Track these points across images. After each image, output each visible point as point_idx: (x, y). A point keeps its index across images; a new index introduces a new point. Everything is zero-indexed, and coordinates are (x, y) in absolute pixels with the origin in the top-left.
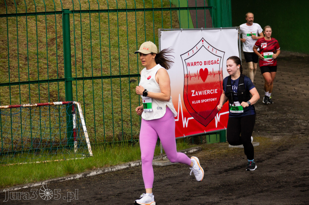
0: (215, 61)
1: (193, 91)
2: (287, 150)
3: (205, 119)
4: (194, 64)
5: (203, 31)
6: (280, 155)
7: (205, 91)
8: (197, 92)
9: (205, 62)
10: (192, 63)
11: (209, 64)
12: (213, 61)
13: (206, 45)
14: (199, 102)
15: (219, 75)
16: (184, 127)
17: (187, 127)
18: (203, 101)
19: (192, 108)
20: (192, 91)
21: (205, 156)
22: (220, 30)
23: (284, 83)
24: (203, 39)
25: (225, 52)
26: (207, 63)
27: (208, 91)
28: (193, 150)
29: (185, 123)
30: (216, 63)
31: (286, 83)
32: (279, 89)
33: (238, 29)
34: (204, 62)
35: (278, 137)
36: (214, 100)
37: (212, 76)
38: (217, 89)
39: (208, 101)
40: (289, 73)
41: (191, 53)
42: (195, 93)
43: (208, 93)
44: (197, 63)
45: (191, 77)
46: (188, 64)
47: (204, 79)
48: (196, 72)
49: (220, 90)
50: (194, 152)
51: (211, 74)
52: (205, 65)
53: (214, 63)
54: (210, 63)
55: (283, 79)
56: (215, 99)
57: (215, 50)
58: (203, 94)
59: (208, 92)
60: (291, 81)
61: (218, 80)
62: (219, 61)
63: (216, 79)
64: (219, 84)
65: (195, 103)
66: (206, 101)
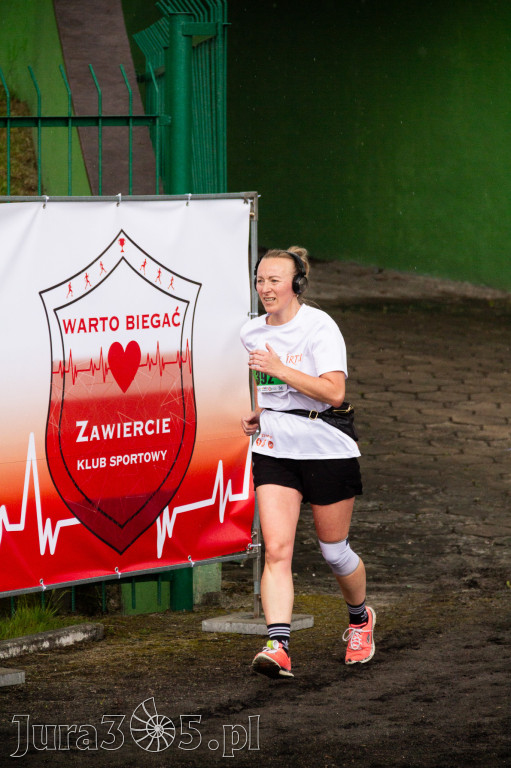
0: (166, 315)
1: (83, 424)
2: (414, 646)
4: (91, 325)
5: (121, 204)
6: (388, 665)
7: (125, 424)
8: (95, 428)
9: (130, 320)
10: (82, 321)
12: (158, 315)
13: (136, 258)
14: (102, 462)
15: (181, 366)
16: (42, 552)
17: (52, 552)
18: (116, 460)
19: (77, 486)
20: (79, 424)
21: (115, 660)
22: (185, 202)
23: (413, 396)
24: (122, 236)
25: (200, 285)
26: (135, 322)
27: (138, 426)
28: (71, 635)
29: (48, 538)
30: (168, 323)
31: (420, 396)
32: (395, 418)
33: (250, 201)
34: (128, 317)
35: (385, 597)
36: (155, 456)
37: (156, 369)
38: (169, 420)
39: (135, 460)
40: (431, 359)
41: (79, 287)
42: (88, 432)
43: (138, 432)
44: (100, 323)
45: (76, 372)
46: (69, 327)
47: (124, 380)
48: (96, 356)
49: (181, 423)
50: (75, 642)
51: (150, 363)
53: (161, 323)
54: (148, 324)
55: (410, 382)
56: (161, 456)
57: (166, 275)
58: (119, 436)
59: (136, 429)
60: (439, 389)
61: (175, 385)
62: (178, 314)
63: (170, 382)
64: (177, 400)
65: (88, 468)
66: (126, 459)
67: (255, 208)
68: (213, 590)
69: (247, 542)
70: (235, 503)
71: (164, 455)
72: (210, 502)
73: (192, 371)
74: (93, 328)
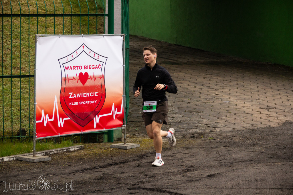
0: (96, 66)
1: (71, 93)
3: (83, 120)
4: (73, 68)
5: (83, 37)
7: (84, 94)
8: (75, 95)
9: (85, 67)
10: (71, 67)
11: (89, 69)
12: (94, 66)
13: (88, 51)
14: (77, 103)
15: (101, 79)
16: (59, 126)
17: (62, 126)
18: (81, 103)
19: (69, 109)
20: (70, 93)
22: (102, 36)
23: (208, 87)
24: (84, 45)
25: (107, 58)
26: (87, 67)
28: (73, 148)
29: (61, 123)
30: (97, 68)
33: (123, 36)
34: (85, 66)
36: (93, 102)
37: (93, 79)
38: (97, 93)
39: (87, 103)
41: (70, 58)
42: (72, 96)
43: (88, 96)
44: (76, 67)
45: (69, 80)
46: (67, 68)
47: (84, 82)
48: (75, 76)
49: (101, 93)
50: (75, 150)
51: (91, 78)
52: (85, 69)
53: (95, 68)
54: (91, 68)
55: (210, 83)
56: (95, 102)
57: (96, 56)
58: (82, 97)
59: (87, 95)
60: (216, 86)
61: (99, 84)
62: (100, 65)
63: (98, 83)
64: (100, 87)
65: (72, 105)
66: (84, 103)
67: (125, 38)
68: (120, 137)
69: (122, 124)
70: (118, 114)
71: (96, 102)
72: (111, 114)
73: (104, 80)
74: (74, 69)
